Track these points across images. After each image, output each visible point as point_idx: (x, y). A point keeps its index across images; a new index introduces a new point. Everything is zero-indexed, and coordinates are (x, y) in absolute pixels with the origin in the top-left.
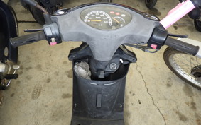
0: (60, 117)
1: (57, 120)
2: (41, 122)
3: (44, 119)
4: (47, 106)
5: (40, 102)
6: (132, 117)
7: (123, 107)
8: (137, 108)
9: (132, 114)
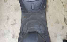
0: (18, 10)
1: (17, 11)
2: (11, 12)
3: (12, 11)
4: (12, 5)
5: (9, 4)
6: (49, 8)
7: (45, 7)
8: (52, 3)
9: (49, 6)
